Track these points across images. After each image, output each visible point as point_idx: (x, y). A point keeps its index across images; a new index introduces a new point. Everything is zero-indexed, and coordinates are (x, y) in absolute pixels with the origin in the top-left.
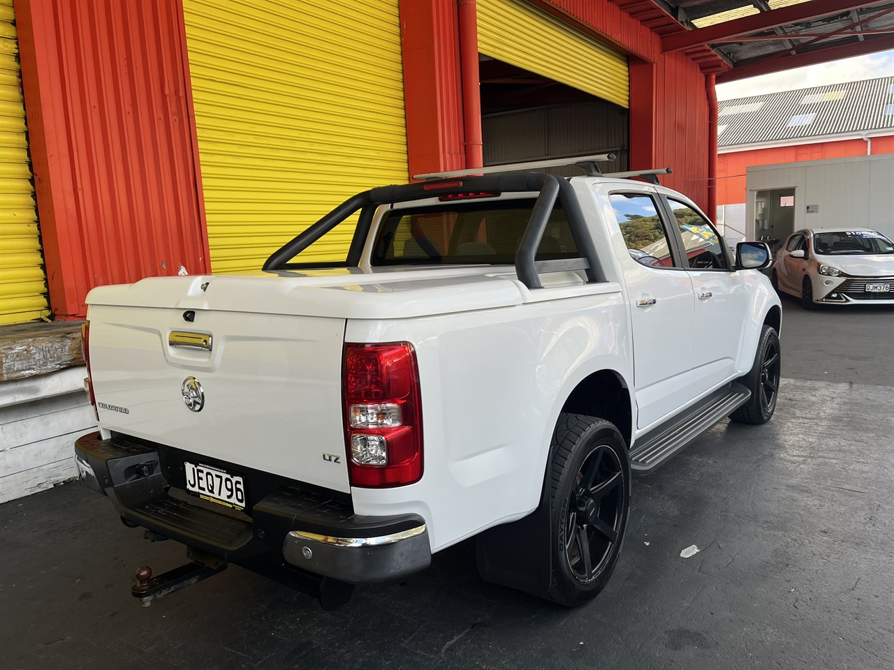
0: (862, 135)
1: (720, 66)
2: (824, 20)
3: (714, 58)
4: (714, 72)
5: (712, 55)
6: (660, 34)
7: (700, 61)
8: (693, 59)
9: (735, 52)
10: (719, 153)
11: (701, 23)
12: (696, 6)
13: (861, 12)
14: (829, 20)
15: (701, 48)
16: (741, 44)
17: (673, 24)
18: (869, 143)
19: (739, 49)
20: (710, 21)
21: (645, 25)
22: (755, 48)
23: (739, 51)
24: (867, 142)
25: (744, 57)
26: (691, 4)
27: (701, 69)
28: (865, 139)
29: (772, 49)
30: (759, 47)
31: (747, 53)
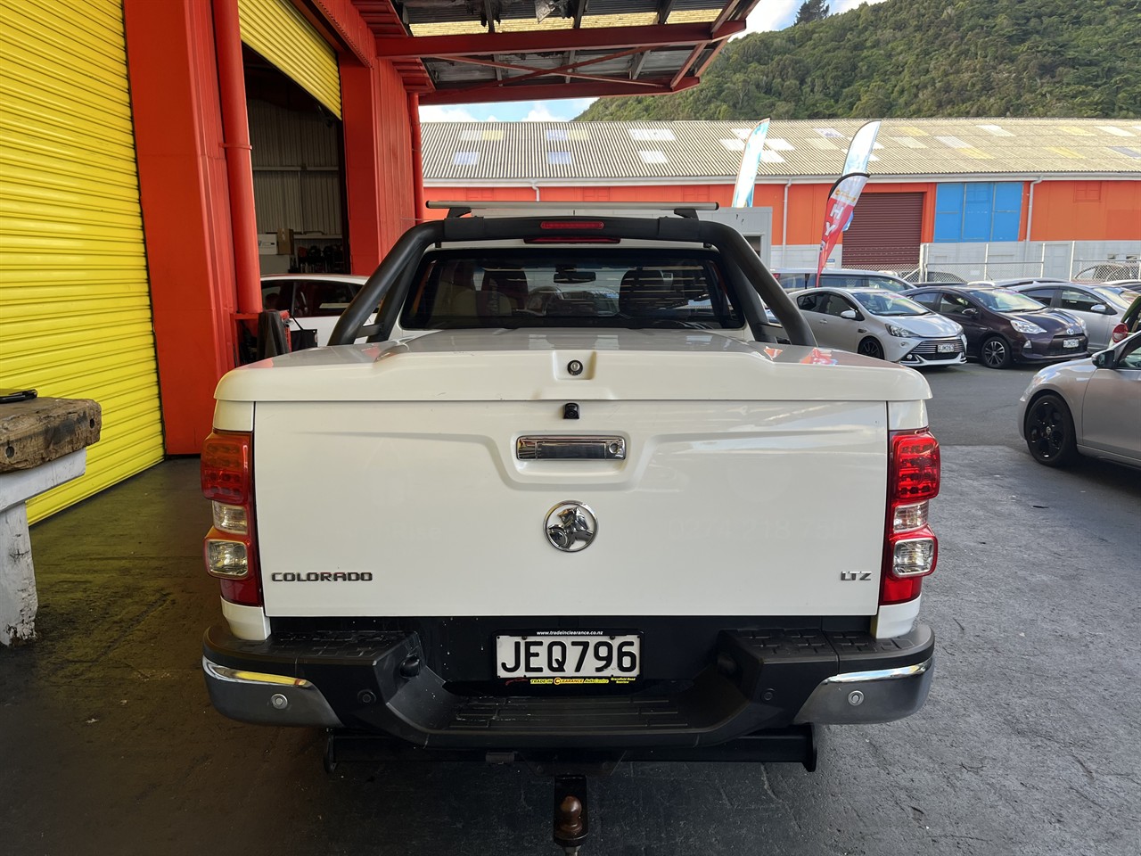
0: (531, 183)
1: (425, 85)
2: (539, 54)
3: (420, 75)
4: (416, 91)
5: (420, 71)
6: (375, 32)
7: (404, 74)
8: (399, 71)
9: (442, 71)
10: (425, 185)
11: (420, 30)
12: (421, 8)
13: (577, 53)
14: (545, 55)
15: (413, 60)
16: (452, 63)
17: (394, 23)
18: (538, 192)
19: (445, 68)
20: (428, 29)
21: (362, 17)
22: (461, 71)
23: (444, 71)
24: (535, 191)
25: (446, 79)
26: (417, 4)
27: (405, 84)
28: (534, 188)
29: (477, 76)
30: (466, 71)
31: (451, 75)
